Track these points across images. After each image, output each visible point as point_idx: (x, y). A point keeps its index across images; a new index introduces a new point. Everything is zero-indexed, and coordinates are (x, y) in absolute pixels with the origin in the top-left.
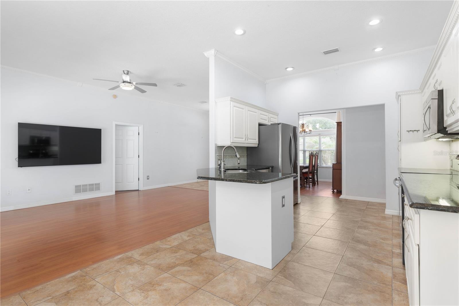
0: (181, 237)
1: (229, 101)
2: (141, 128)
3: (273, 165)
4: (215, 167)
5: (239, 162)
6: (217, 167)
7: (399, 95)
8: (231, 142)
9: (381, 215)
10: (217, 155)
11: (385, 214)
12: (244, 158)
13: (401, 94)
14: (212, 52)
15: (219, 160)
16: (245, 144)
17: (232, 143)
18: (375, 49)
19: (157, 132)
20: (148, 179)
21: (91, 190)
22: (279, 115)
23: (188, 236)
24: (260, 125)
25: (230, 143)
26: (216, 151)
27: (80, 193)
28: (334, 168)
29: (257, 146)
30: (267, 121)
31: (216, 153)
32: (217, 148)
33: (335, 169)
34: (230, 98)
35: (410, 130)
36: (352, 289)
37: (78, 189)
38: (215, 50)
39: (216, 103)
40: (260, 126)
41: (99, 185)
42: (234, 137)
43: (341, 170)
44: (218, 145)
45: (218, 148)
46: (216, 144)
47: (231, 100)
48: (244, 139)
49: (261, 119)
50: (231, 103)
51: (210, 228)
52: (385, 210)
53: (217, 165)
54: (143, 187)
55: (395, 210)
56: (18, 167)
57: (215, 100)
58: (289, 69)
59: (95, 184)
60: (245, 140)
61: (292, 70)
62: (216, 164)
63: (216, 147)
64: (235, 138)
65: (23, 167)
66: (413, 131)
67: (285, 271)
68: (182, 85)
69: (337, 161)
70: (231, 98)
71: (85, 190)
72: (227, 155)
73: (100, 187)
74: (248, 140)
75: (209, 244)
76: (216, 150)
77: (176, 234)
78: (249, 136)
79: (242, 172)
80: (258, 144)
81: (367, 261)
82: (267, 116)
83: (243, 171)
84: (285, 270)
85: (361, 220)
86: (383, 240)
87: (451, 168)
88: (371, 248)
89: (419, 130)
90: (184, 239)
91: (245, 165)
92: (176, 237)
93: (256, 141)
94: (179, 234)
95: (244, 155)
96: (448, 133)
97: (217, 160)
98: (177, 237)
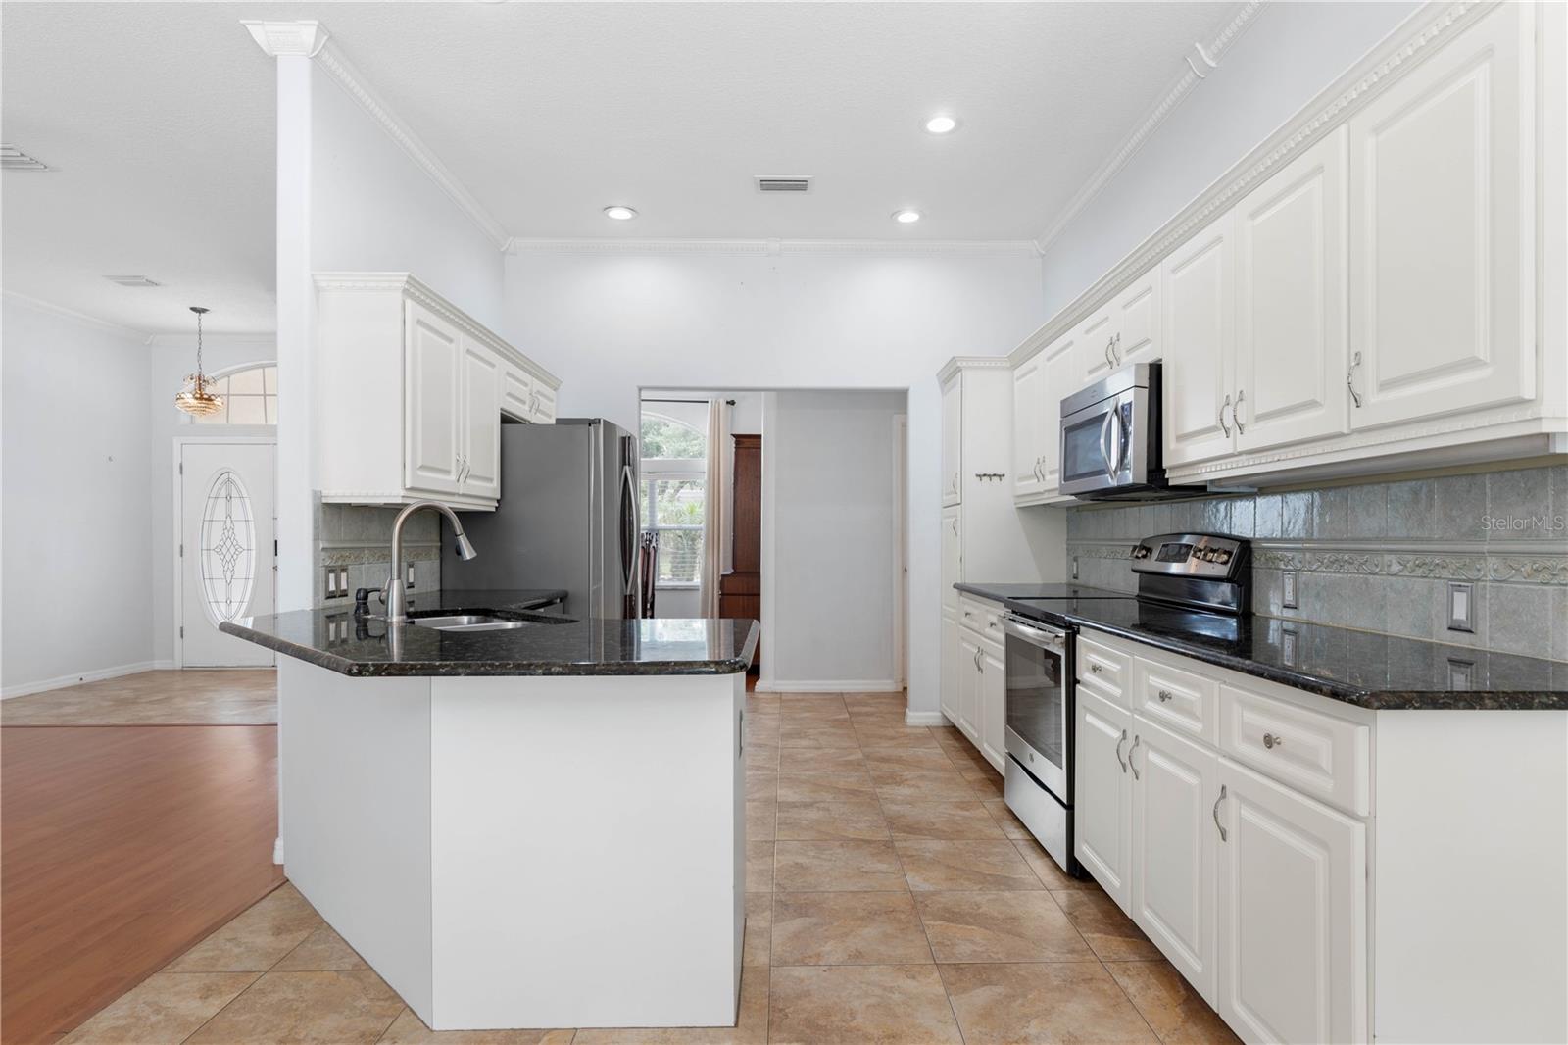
0: (157, 1012)
1: (399, 295)
3: (570, 588)
4: (315, 604)
5: (411, 580)
6: (321, 606)
7: (958, 367)
8: (408, 486)
9: (901, 730)
10: (321, 546)
11: (907, 727)
12: (431, 559)
13: (965, 364)
14: (306, 33)
15: (332, 571)
16: (456, 499)
17: (412, 489)
18: (898, 212)
22: (561, 387)
23: (207, 993)
24: (506, 420)
25: (403, 493)
26: (316, 528)
28: (726, 592)
29: (494, 509)
30: (527, 407)
31: (316, 538)
32: (321, 514)
33: (728, 595)
34: (405, 279)
35: (982, 474)
36: (1020, 1001)
38: (318, 27)
39: (317, 290)
40: (507, 426)
42: (420, 464)
43: (759, 595)
44: (324, 501)
45: (325, 512)
46: (317, 495)
47: (405, 291)
48: (453, 477)
49: (509, 394)
50: (409, 303)
51: (316, 913)
52: (904, 713)
53: (322, 595)
55: (933, 710)
57: (312, 276)
58: (620, 214)
60: (458, 481)
61: (628, 220)
62: (316, 593)
63: (316, 510)
64: (423, 467)
66: (989, 476)
67: (786, 1015)
68: (22, 162)
69: (734, 567)
70: (411, 280)
72: (367, 545)
74: (468, 481)
75: (365, 1002)
76: (316, 521)
77: (113, 999)
78: (468, 463)
79: (470, 623)
80: (498, 501)
81: (980, 889)
82: (526, 385)
83: (474, 618)
84: (781, 1010)
85: (868, 757)
86: (962, 809)
87: (1073, 581)
88: (955, 842)
89: (1004, 476)
90: (192, 1019)
91: (431, 592)
92: (122, 1023)
93: (492, 488)
94: (129, 996)
95: (432, 547)
96: (1170, 484)
97: (322, 572)
98: (133, 1020)
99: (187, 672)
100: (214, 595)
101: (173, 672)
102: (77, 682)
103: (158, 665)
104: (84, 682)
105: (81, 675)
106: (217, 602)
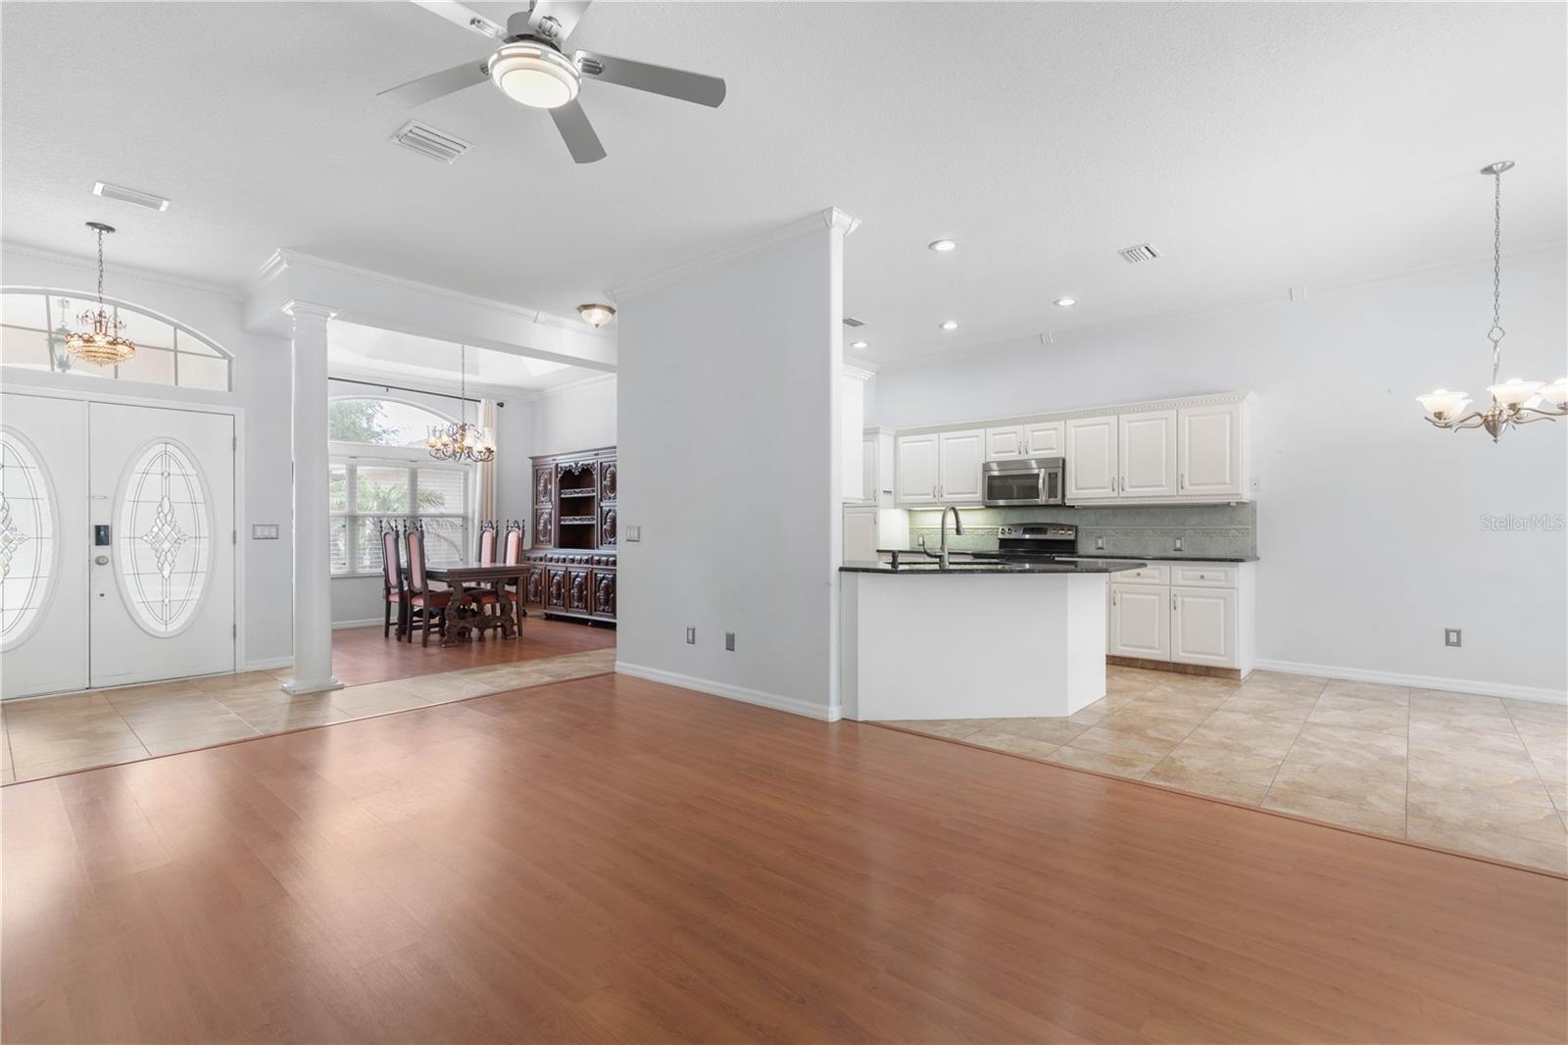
89: (891, 492)
96: (1067, 504)
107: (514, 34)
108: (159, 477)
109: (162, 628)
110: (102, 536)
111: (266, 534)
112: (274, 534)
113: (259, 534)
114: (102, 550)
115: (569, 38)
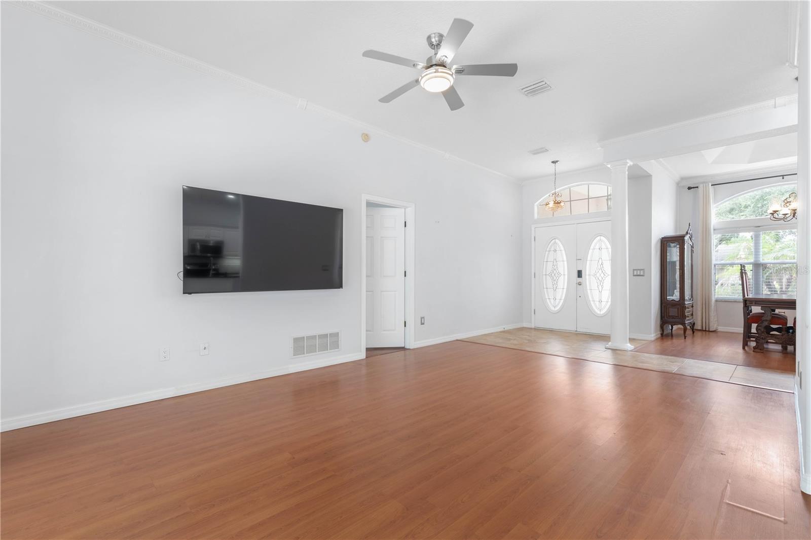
2: (410, 211)
19: (438, 222)
20: (422, 324)
21: (324, 348)
27: (303, 355)
37: (301, 346)
41: (338, 335)
54: (415, 341)
56: (184, 293)
59: (330, 334)
65: (193, 294)
71: (312, 349)
73: (339, 341)
99: (537, 329)
100: (548, 295)
101: (531, 329)
102: (502, 330)
103: (525, 325)
104: (505, 329)
105: (504, 327)
106: (549, 299)
107: (429, 65)
108: (598, 250)
109: (599, 312)
110: (580, 274)
111: (638, 273)
112: (642, 274)
113: (635, 273)
114: (580, 280)
115: (451, 62)
